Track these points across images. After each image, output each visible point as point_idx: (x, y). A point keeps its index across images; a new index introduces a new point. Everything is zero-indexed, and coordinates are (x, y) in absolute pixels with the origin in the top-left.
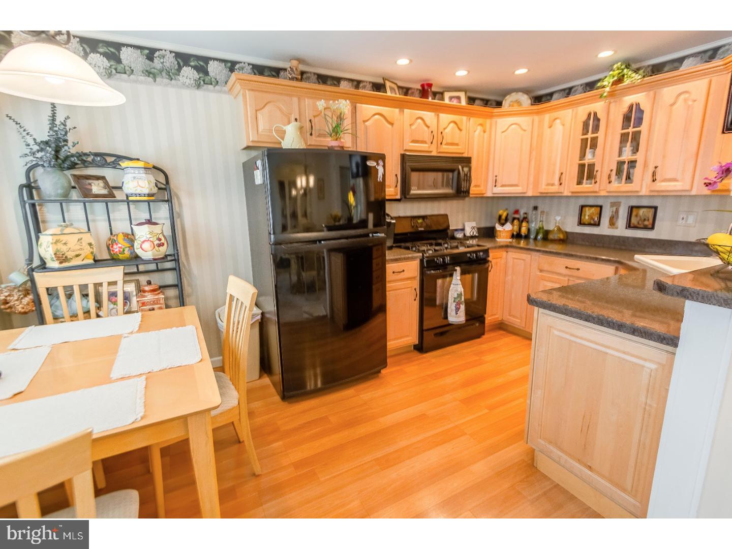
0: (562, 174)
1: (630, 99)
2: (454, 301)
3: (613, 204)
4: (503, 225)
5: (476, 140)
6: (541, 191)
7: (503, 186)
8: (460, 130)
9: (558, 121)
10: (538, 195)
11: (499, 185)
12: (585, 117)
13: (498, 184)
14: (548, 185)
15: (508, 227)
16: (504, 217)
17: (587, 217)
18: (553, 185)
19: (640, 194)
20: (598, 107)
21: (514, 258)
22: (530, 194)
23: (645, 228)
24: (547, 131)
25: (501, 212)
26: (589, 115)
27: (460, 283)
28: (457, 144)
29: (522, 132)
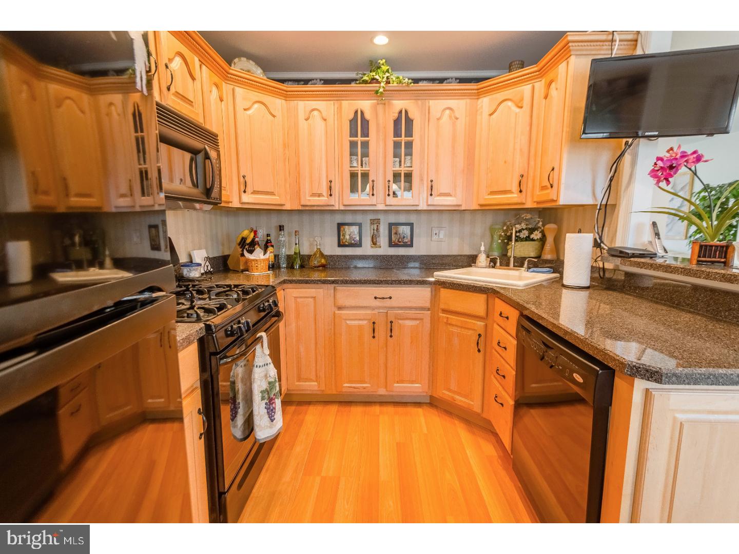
0: (331, 182)
1: (399, 104)
2: (263, 399)
3: (373, 222)
4: (251, 252)
5: (213, 107)
6: (304, 204)
7: (254, 192)
8: (193, 79)
9: (315, 113)
10: (300, 208)
11: (250, 192)
12: (351, 116)
13: (249, 190)
14: (313, 195)
15: (258, 254)
16: (248, 241)
17: (348, 237)
18: (320, 195)
19: (419, 208)
20: (366, 105)
21: (296, 298)
22: (288, 207)
23: (406, 245)
24: (303, 124)
25: (245, 233)
26: (356, 112)
27: (269, 360)
28: (190, 102)
29: (270, 117)
